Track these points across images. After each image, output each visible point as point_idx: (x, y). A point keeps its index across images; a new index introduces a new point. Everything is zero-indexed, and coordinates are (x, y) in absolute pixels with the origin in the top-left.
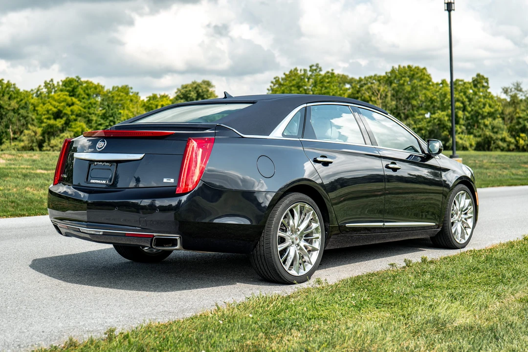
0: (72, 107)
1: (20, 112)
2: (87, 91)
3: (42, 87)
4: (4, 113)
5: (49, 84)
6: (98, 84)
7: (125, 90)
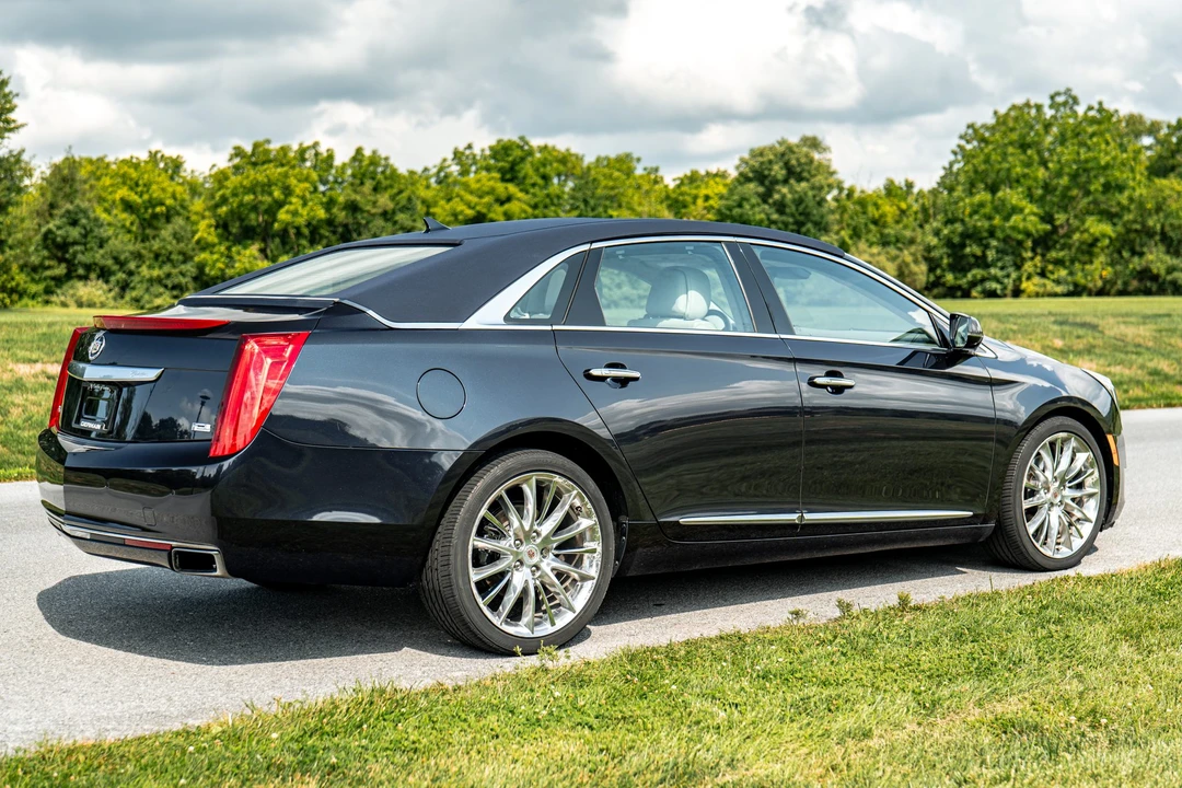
0: (506, 206)
1: (397, 218)
2: (542, 170)
3: (449, 162)
4: (364, 222)
5: (463, 153)
6: (568, 150)
7: (624, 163)
